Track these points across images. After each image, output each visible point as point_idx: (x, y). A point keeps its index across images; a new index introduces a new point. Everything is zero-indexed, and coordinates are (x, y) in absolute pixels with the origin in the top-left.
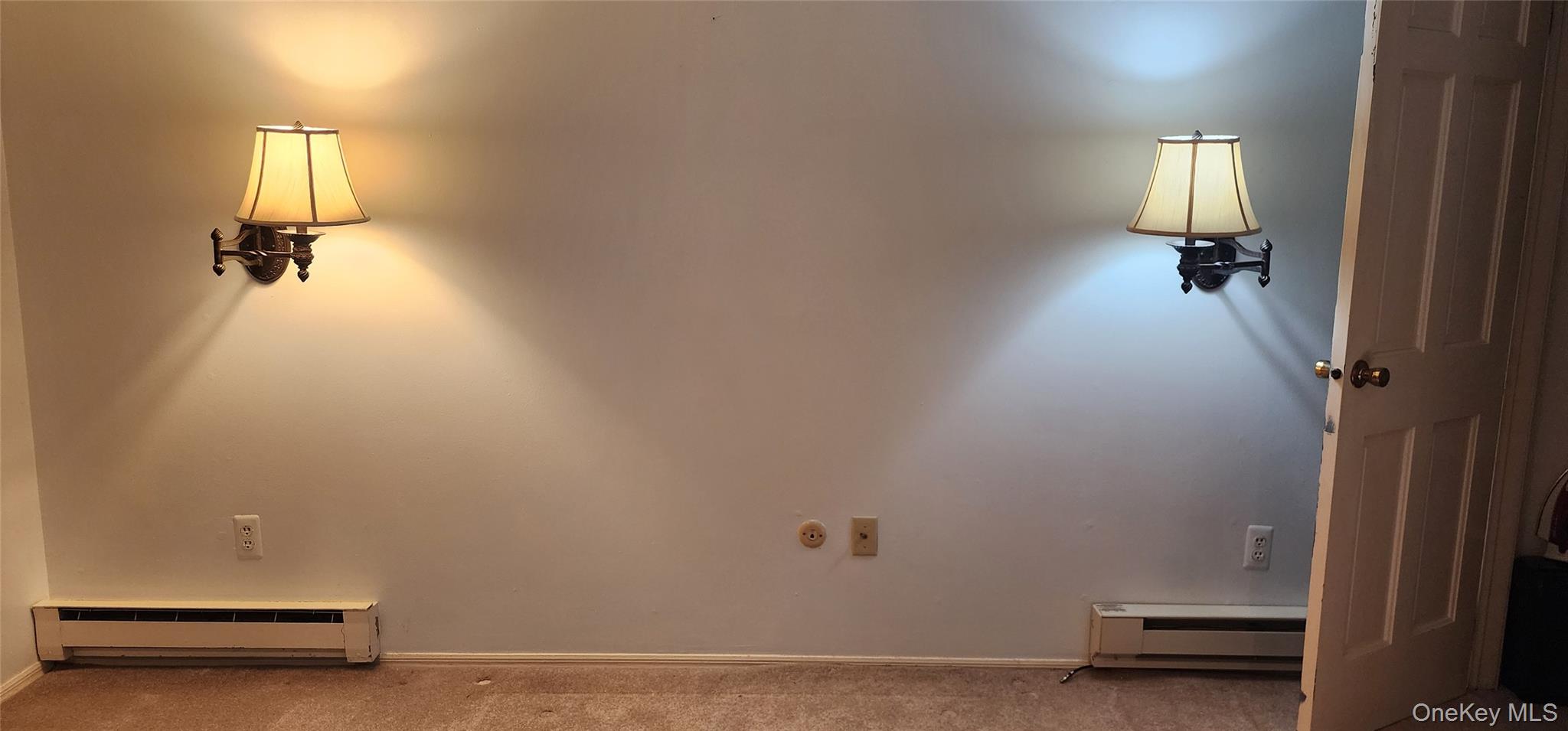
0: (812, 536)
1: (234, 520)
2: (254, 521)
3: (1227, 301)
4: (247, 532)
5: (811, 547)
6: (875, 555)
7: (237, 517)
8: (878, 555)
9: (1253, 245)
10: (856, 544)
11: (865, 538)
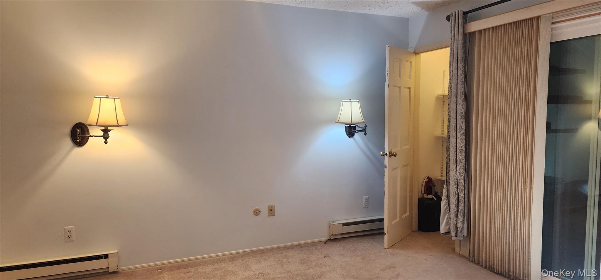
0: (257, 212)
1: (64, 229)
2: (72, 228)
3: (355, 140)
4: (69, 232)
5: (256, 215)
6: (274, 216)
7: (66, 227)
8: (275, 215)
9: (363, 126)
10: (269, 213)
11: (271, 211)
